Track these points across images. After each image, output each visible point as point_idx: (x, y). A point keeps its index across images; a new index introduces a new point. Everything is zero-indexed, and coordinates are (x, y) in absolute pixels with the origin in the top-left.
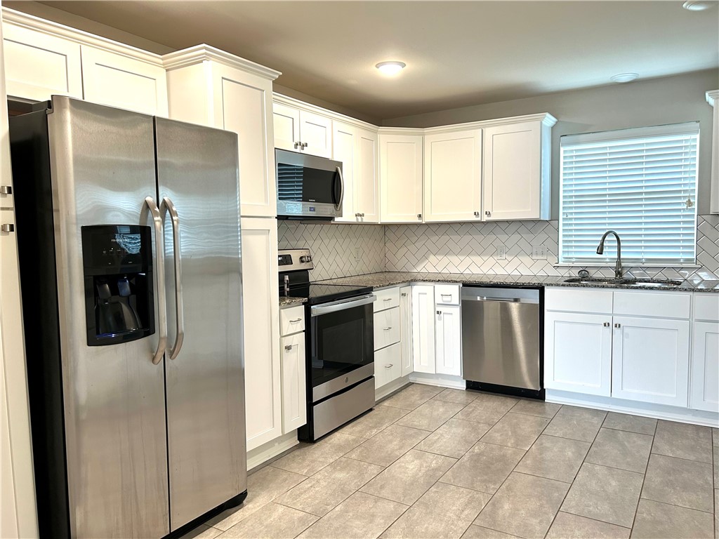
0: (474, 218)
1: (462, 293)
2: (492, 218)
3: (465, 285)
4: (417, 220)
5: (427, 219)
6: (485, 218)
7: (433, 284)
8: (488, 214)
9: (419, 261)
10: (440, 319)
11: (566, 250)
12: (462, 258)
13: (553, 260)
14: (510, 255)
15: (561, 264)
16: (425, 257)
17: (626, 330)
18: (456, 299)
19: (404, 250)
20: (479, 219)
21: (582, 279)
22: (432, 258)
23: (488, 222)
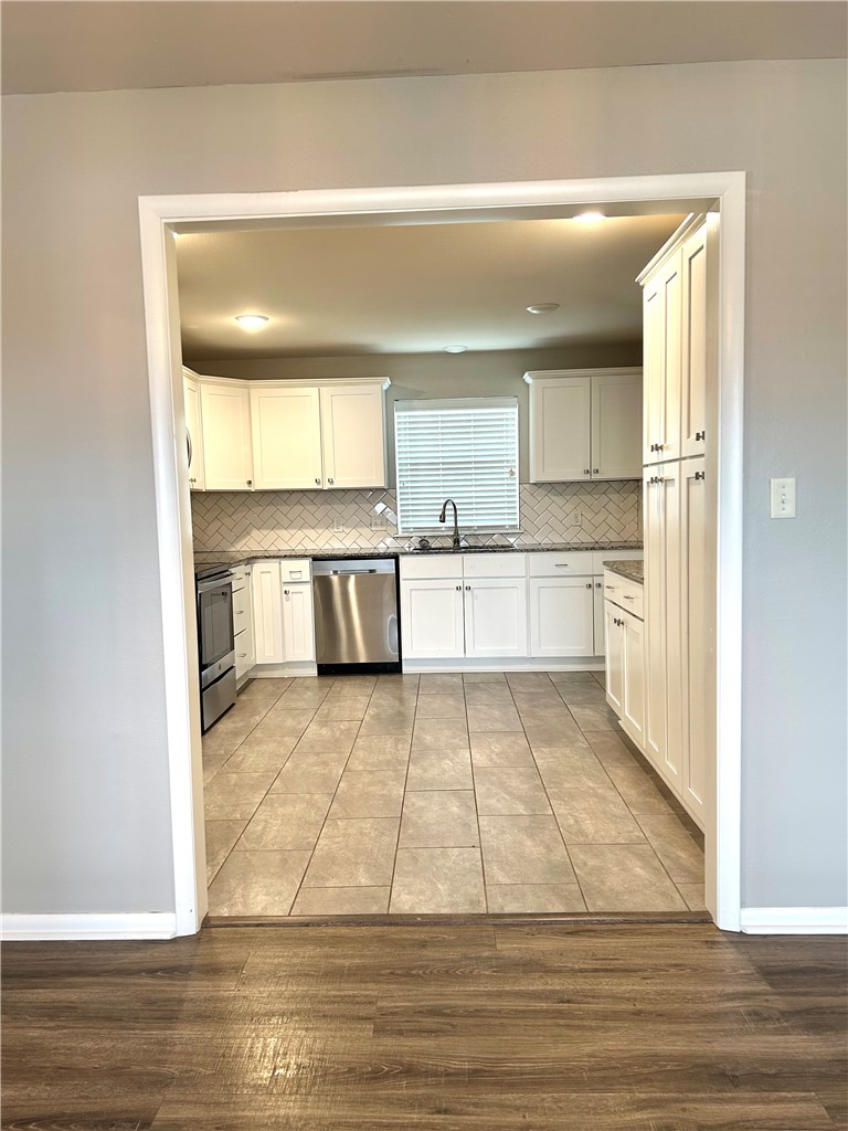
0: (315, 486)
1: (313, 569)
2: (335, 486)
3: (315, 559)
4: (246, 487)
5: (259, 485)
6: (327, 486)
7: (278, 560)
8: (331, 481)
9: (238, 538)
10: (288, 600)
11: (405, 519)
12: (293, 532)
13: (391, 530)
14: (347, 527)
15: (400, 534)
16: (246, 532)
17: (476, 592)
18: (307, 576)
19: (217, 524)
20: (319, 487)
21: (425, 549)
22: (255, 533)
23: (330, 491)
